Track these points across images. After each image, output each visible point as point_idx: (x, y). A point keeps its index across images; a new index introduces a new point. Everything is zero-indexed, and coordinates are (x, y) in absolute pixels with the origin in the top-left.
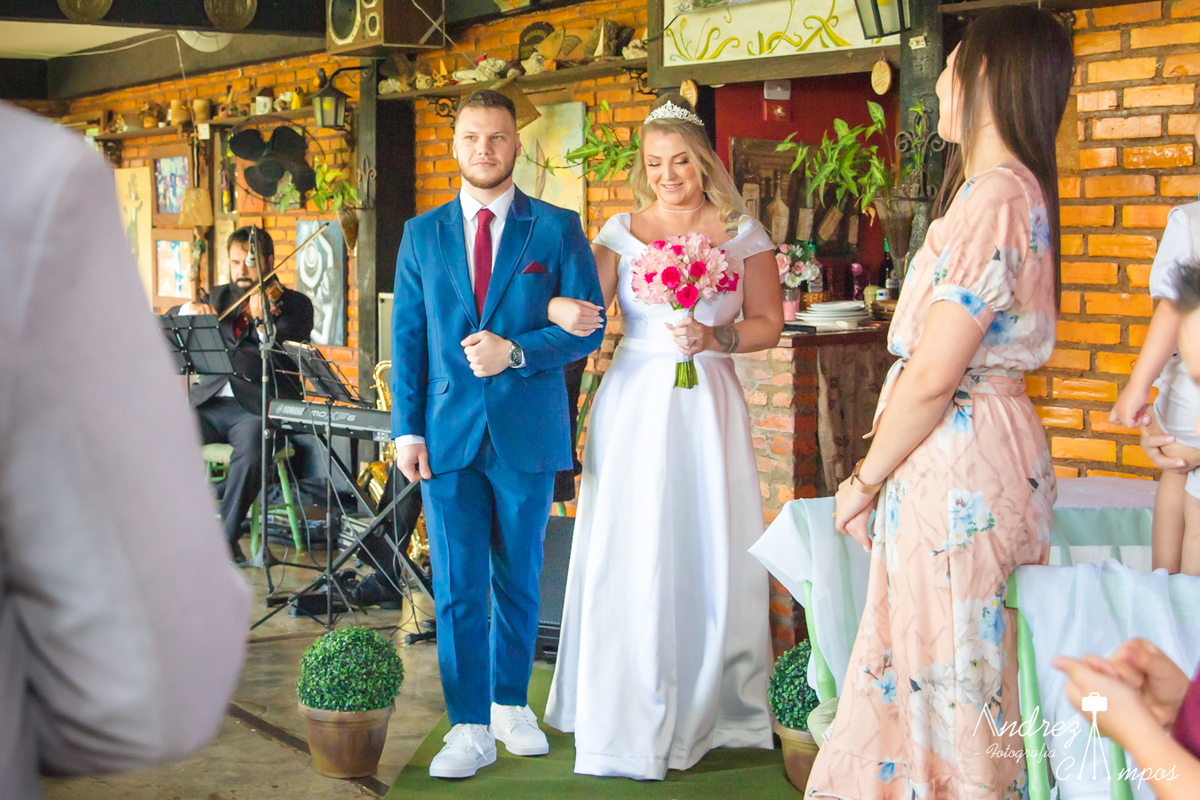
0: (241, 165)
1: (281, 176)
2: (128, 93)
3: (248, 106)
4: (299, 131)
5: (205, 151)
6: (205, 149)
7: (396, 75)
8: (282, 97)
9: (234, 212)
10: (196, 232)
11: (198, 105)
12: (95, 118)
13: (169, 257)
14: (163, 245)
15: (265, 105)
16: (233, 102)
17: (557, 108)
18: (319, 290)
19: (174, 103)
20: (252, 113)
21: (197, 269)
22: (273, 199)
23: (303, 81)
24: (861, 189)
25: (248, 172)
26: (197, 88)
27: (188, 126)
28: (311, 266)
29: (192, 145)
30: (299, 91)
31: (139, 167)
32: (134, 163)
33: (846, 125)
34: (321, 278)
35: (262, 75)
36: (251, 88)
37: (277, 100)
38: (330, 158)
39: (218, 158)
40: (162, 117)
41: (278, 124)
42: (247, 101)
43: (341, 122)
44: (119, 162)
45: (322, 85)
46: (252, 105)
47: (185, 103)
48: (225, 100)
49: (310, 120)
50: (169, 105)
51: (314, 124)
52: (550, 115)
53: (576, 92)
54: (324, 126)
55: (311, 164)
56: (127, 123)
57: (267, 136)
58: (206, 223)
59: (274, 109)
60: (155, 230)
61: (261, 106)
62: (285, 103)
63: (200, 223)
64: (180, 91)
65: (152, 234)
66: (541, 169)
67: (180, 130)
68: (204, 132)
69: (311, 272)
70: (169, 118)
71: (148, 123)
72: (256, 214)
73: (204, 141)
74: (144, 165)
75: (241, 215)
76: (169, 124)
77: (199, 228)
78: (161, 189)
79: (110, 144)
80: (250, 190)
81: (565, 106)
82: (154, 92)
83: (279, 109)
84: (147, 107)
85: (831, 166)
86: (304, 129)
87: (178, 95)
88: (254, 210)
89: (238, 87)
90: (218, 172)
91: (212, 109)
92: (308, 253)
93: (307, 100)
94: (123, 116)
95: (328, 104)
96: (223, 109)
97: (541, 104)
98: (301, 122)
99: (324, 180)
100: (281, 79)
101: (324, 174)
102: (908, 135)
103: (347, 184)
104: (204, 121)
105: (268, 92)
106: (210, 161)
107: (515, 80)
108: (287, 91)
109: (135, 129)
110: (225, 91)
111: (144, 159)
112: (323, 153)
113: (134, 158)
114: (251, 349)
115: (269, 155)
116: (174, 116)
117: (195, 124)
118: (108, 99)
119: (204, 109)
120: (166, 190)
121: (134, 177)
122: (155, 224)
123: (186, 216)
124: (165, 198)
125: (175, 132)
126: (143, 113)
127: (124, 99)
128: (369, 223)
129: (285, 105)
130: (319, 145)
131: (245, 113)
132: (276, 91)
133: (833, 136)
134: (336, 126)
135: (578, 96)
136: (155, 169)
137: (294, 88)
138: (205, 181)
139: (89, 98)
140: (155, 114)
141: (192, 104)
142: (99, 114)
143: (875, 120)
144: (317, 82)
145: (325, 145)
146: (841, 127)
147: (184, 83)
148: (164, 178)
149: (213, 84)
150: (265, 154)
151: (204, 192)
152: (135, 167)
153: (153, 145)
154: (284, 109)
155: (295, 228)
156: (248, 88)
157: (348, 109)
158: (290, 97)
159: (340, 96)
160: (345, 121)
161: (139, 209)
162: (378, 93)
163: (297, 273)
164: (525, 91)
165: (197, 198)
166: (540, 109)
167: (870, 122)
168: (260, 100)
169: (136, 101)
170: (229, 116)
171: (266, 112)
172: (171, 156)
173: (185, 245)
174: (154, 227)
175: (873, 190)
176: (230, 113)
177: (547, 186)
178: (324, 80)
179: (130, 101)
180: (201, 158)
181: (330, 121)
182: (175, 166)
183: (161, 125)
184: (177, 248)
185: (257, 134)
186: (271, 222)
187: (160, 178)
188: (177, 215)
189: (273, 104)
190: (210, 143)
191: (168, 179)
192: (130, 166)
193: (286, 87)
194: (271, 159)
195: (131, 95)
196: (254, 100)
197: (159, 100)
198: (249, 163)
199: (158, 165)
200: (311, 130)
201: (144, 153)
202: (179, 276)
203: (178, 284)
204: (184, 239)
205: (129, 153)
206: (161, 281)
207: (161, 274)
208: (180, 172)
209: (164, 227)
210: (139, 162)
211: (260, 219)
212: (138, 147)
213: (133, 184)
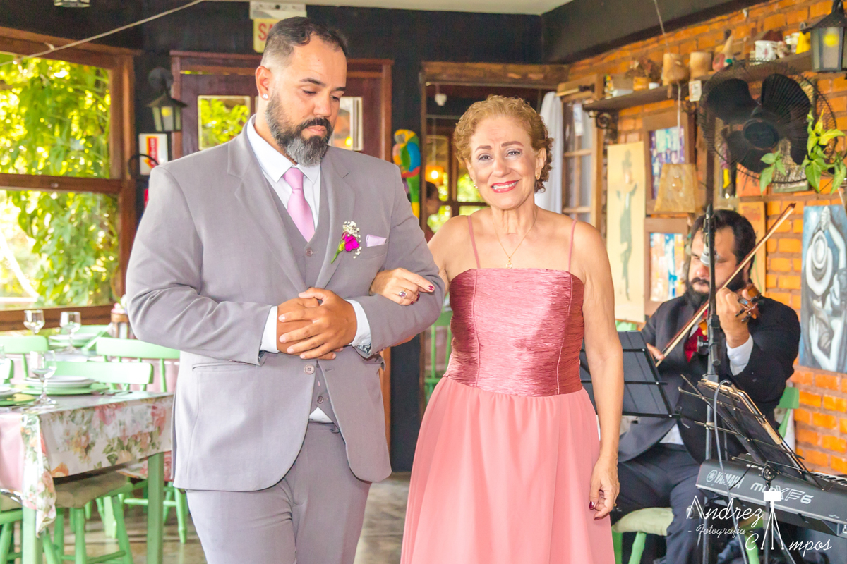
3: (748, 53)
8: (787, 40)
9: (735, 196)
10: (689, 220)
11: (696, 58)
12: (589, 84)
13: (664, 253)
14: (657, 238)
15: (767, 51)
16: (730, 51)
19: (669, 59)
27: (683, 84)
29: (684, 110)
31: (635, 141)
32: (631, 137)
36: (752, 32)
37: (779, 46)
40: (654, 77)
42: (747, 46)
44: (614, 136)
47: (681, 58)
48: (723, 49)
51: (813, 65)
54: (823, 69)
56: (616, 86)
60: (649, 220)
65: (646, 225)
68: (696, 92)
70: (663, 76)
72: (758, 198)
73: (696, 103)
74: (640, 140)
78: (656, 170)
79: (606, 115)
82: (649, 48)
83: (781, 56)
84: (636, 64)
87: (672, 49)
88: (755, 191)
89: (742, 33)
94: (612, 78)
96: (721, 61)
99: (817, 144)
101: (818, 136)
105: (774, 35)
108: (795, 32)
109: (626, 93)
110: (723, 37)
111: (640, 131)
113: (631, 132)
115: (756, 115)
116: (667, 74)
118: (605, 61)
119: (701, 64)
120: (660, 170)
121: (628, 154)
122: (649, 213)
126: (632, 71)
127: (623, 59)
129: (789, 50)
131: (745, 63)
134: (841, 69)
136: (650, 145)
138: (702, 158)
139: (587, 61)
140: (647, 72)
141: (689, 58)
148: (659, 155)
150: (754, 111)
152: (631, 142)
153: (649, 114)
154: (786, 54)
155: (802, 216)
161: (632, 193)
165: (679, 176)
168: (761, 45)
170: (725, 68)
171: (768, 59)
172: (667, 126)
173: (679, 238)
174: (648, 216)
176: (728, 65)
181: (832, 62)
182: (671, 139)
183: (654, 86)
184: (671, 243)
187: (655, 154)
189: (775, 50)
191: (664, 156)
192: (625, 141)
194: (762, 121)
195: (628, 54)
196: (754, 46)
197: (653, 57)
199: (653, 139)
201: (640, 125)
202: (673, 278)
203: (672, 287)
204: (678, 232)
205: (625, 125)
206: (653, 283)
207: (653, 274)
208: (677, 146)
209: (659, 215)
210: (635, 136)
211: (761, 205)
212: (634, 118)
213: (627, 164)
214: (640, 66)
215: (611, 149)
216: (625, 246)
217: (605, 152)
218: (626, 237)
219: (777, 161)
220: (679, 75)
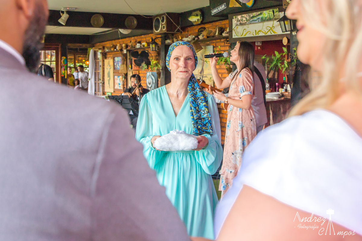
0: (133, 59)
1: (142, 62)
2: (108, 42)
3: (135, 46)
4: (147, 52)
5: (125, 56)
6: (125, 55)
7: (169, 39)
8: (143, 44)
9: (132, 70)
10: (123, 74)
11: (124, 45)
13: (117, 80)
14: (116, 77)
15: (139, 46)
16: (132, 45)
17: (207, 47)
18: (152, 88)
19: (118, 45)
20: (136, 47)
21: (123, 82)
22: (141, 67)
23: (147, 40)
24: (282, 68)
25: (135, 61)
26: (123, 41)
27: (121, 50)
28: (150, 82)
29: (122, 54)
30: (147, 42)
31: (110, 59)
32: (109, 58)
33: (278, 53)
34: (152, 85)
35: (138, 39)
36: (136, 41)
37: (142, 45)
38: (154, 58)
39: (128, 57)
40: (115, 48)
41: (142, 50)
42: (135, 44)
43: (157, 50)
44: (106, 58)
45: (152, 41)
46: (136, 45)
47: (120, 45)
48: (130, 44)
49: (149, 49)
50: (117, 45)
51: (151, 50)
52: (205, 48)
53: (211, 43)
54: (153, 51)
55: (149, 59)
56: (107, 49)
57: (140, 52)
58: (126, 73)
59: (141, 47)
60: (114, 74)
61: (138, 46)
62: (143, 45)
63: (124, 72)
64: (120, 42)
66: (203, 61)
67: (119, 51)
68: (125, 51)
69: (150, 84)
70: (117, 48)
71: (112, 49)
72: (137, 70)
73: (125, 54)
74: (111, 59)
75: (134, 70)
76: (117, 49)
77: (124, 73)
78: (115, 64)
80: (136, 65)
81: (209, 47)
82: (114, 42)
83: (142, 47)
84: (112, 46)
85: (274, 63)
86: (148, 51)
87: (119, 43)
88: (136, 69)
89: (133, 41)
90: (128, 61)
91: (127, 46)
92: (149, 79)
93: (148, 44)
94: (107, 48)
95: (154, 46)
96: (129, 46)
97: (203, 46)
98: (147, 49)
99: (153, 63)
100: (142, 40)
101: (153, 62)
102: (292, 55)
103: (158, 64)
104: (125, 49)
105: (140, 42)
106: (126, 58)
107: (197, 40)
108: (144, 42)
109: (110, 50)
110: (130, 42)
111: (111, 57)
112: (152, 56)
113: (109, 57)
114: (136, 102)
115: (140, 57)
116: (118, 48)
117: (123, 49)
118: (103, 44)
119: (125, 46)
120: (116, 64)
121: (109, 61)
123: (121, 71)
124: (116, 66)
125: (118, 51)
126: (111, 47)
127: (107, 44)
128: (163, 73)
129: (144, 46)
130: (151, 55)
131: (134, 47)
132: (141, 42)
133: (275, 55)
134: (155, 51)
135: (212, 44)
136: (114, 60)
137: (145, 41)
138: (125, 62)
139: (99, 43)
140: (114, 47)
141: (122, 45)
142: (101, 47)
143: (285, 52)
144: (151, 40)
145: (153, 55)
146: (276, 53)
147: (120, 40)
148: (116, 62)
149: (127, 40)
150: (139, 57)
151: (125, 65)
153: (113, 54)
155: (146, 74)
156: (135, 41)
157: (158, 47)
158: (144, 44)
159: (156, 44)
160: (158, 49)
161: (110, 69)
162: (165, 43)
163: (147, 84)
164: (199, 43)
165: (123, 67)
166: (203, 47)
167: (284, 52)
168: (138, 44)
169: (109, 44)
170: (130, 48)
171: (139, 47)
172: (117, 57)
173: (121, 77)
174: (114, 73)
175: (285, 68)
176: (131, 47)
177: (205, 65)
178: (152, 40)
179: (108, 44)
180: (124, 57)
181: (154, 49)
182: (118, 59)
183: (115, 50)
184: (119, 78)
185: (137, 52)
186: (140, 72)
187: (115, 62)
188: (119, 70)
189: (141, 45)
190: (126, 54)
191: (117, 62)
192: (108, 59)
193: (144, 41)
194: (140, 58)
196: (136, 44)
197: (115, 44)
198: (135, 59)
200: (150, 51)
201: (111, 56)
202: (119, 84)
203: (119, 86)
204: (121, 76)
205: (108, 56)
206: (115, 85)
207: (115, 83)
208: (119, 60)
209: (116, 73)
210: (110, 58)
211: (138, 71)
212: (110, 55)
213: (109, 63)
214: (113, 46)
215: (105, 60)
216: (109, 78)
217: (104, 61)
218: (109, 76)
219: (144, 65)
220: (120, 48)
